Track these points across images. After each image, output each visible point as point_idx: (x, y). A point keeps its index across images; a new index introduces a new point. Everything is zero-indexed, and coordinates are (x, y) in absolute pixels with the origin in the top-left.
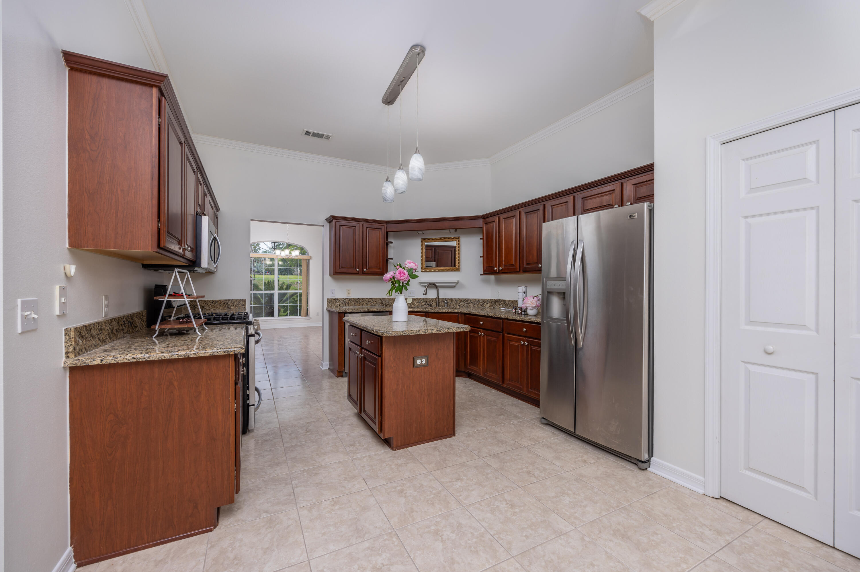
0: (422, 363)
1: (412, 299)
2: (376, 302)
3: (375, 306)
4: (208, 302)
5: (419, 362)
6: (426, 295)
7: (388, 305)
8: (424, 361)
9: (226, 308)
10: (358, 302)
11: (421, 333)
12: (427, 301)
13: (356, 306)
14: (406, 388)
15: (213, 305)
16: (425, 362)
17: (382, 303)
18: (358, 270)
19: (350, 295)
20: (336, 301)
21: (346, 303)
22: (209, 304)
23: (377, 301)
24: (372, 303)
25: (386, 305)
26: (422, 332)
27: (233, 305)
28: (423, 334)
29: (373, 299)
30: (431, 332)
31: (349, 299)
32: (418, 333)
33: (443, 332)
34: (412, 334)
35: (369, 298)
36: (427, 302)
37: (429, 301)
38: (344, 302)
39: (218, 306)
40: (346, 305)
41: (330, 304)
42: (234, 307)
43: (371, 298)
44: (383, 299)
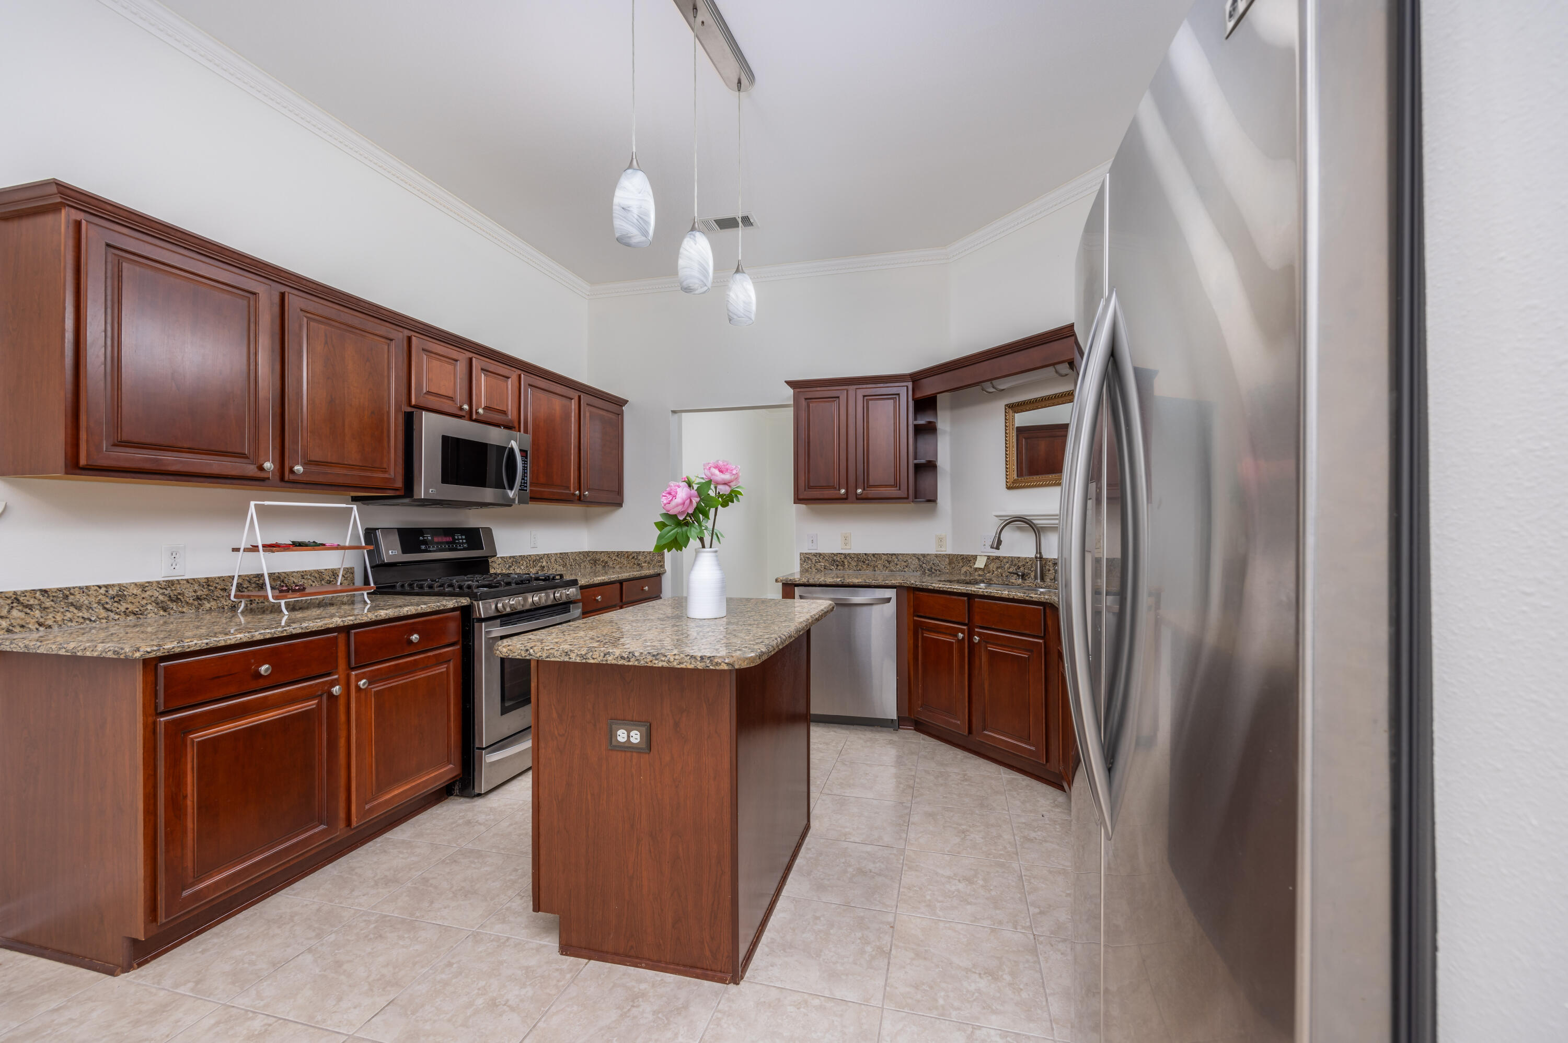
0: (633, 740)
1: (986, 557)
2: (905, 564)
3: (905, 571)
4: (612, 555)
5: (622, 736)
6: (998, 548)
7: (936, 570)
8: (636, 737)
9: (635, 566)
10: (864, 562)
11: (574, 658)
12: (1020, 564)
13: (860, 570)
14: (589, 797)
15: (619, 560)
16: (639, 740)
17: (921, 566)
18: (843, 491)
19: (848, 547)
20: (818, 559)
21: (837, 563)
22: (614, 558)
23: (909, 561)
24: (897, 564)
25: (931, 571)
26: (577, 655)
27: (645, 562)
28: (578, 661)
29: (900, 557)
30: (601, 658)
31: (845, 554)
32: (567, 659)
33: (636, 663)
34: (548, 659)
35: (890, 554)
36: (1019, 568)
37: (1024, 565)
38: (834, 561)
39: (625, 562)
40: (839, 568)
41: (805, 564)
42: (646, 564)
43: (895, 554)
44: (924, 556)
